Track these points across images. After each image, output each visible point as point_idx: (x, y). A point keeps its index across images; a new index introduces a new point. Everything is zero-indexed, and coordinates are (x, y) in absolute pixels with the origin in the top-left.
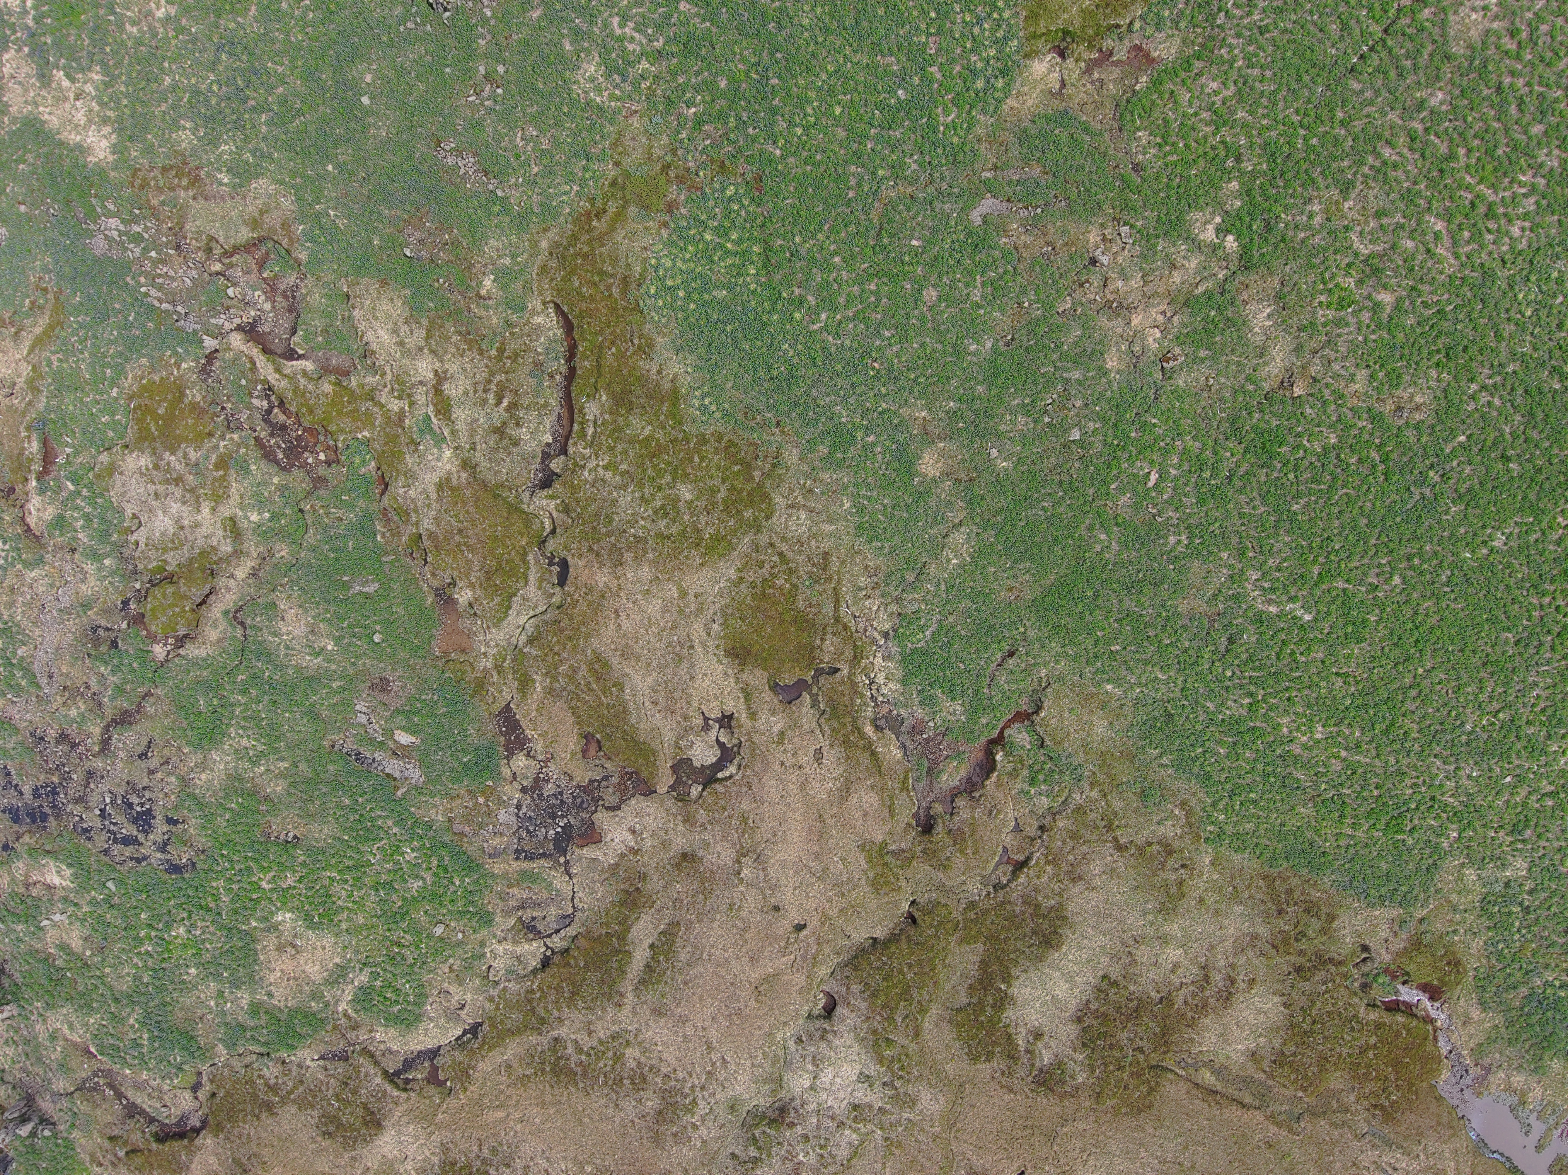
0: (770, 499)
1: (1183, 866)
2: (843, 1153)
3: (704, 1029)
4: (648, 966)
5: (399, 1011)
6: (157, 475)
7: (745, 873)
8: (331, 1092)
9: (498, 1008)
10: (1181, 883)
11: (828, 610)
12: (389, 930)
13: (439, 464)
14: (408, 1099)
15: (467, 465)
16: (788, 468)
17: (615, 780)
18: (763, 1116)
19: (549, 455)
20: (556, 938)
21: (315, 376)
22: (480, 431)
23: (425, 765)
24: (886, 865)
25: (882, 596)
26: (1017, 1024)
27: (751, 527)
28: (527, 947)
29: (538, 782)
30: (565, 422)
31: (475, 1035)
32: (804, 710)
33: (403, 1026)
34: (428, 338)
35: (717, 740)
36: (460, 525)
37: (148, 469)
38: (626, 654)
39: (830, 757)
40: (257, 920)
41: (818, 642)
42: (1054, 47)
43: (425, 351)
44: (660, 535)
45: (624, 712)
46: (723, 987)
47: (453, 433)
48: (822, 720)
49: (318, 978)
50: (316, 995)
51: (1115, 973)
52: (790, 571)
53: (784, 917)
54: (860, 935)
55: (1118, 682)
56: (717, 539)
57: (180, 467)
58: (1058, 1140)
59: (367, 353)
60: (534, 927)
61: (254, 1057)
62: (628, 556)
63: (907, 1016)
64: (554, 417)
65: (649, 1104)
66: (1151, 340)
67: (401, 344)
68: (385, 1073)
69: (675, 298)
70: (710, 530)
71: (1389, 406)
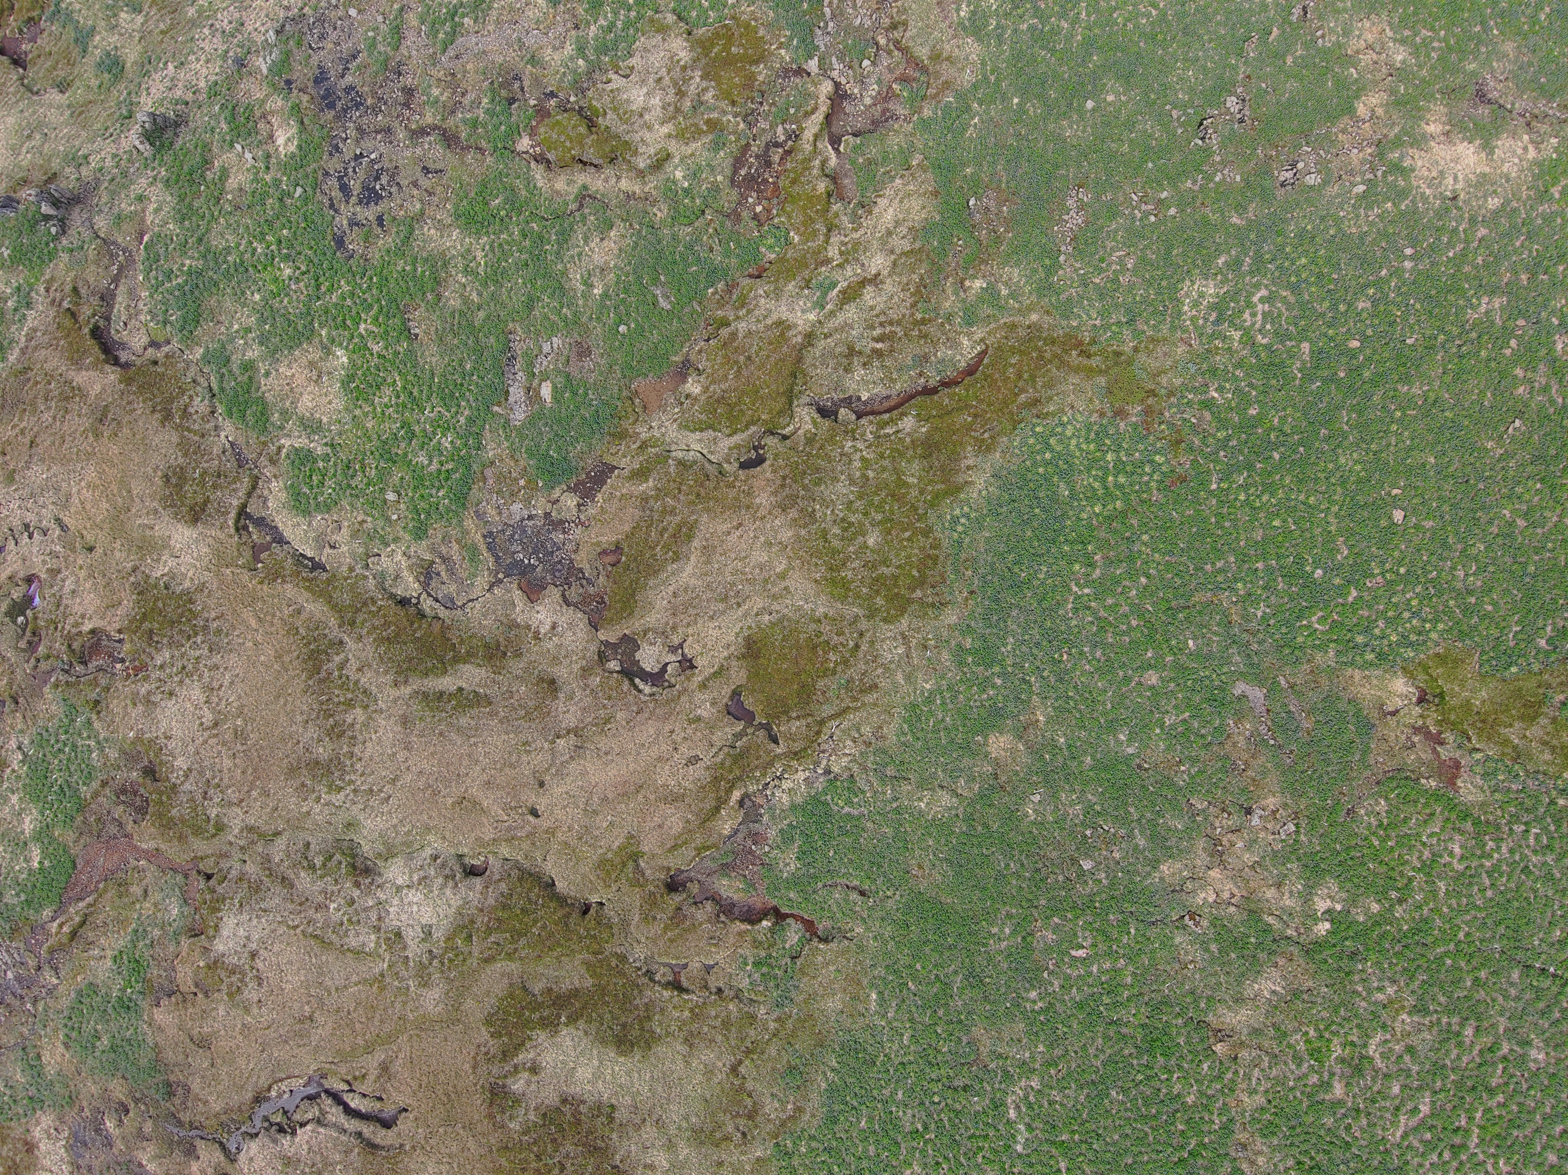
0: (902, 615)
1: (744, 1134)
2: (353, 942)
3: (408, 769)
4: (442, 694)
5: (305, 494)
6: (677, 73)
7: (561, 742)
8: (206, 465)
9: (346, 579)
10: (727, 1138)
11: (827, 710)
12: (372, 453)
13: (799, 314)
14: (231, 536)
15: (810, 338)
16: (936, 618)
17: (591, 590)
18: (354, 856)
19: (850, 403)
20: (430, 602)
21: (827, 171)
22: (844, 335)
23: (531, 421)
24: (624, 865)
25: (862, 753)
26: (535, 1046)
27: (869, 608)
28: (411, 579)
29: (559, 525)
30: (886, 405)
31: (313, 570)
32: (728, 729)
33: (293, 503)
34: (904, 254)
35: (667, 664)
36: (754, 356)
37: (678, 61)
38: (707, 551)
39: (698, 772)
40: (329, 334)
41: (794, 715)
42: (1423, 691)
43: (893, 257)
44: (824, 534)
45: (655, 572)
46: (452, 768)
47: (832, 313)
48: (726, 750)
49: (301, 409)
50: (285, 414)
51: (621, 1115)
52: (845, 662)
53: (537, 795)
54: (551, 868)
55: (882, 1001)
56: (845, 584)
57: (692, 89)
58: (450, 1129)
59: (866, 206)
60: (431, 578)
61: (206, 384)
62: (793, 513)
63: (498, 944)
64: (885, 393)
65: (321, 750)
66: (1203, 895)
67: (889, 233)
68: (244, 506)
69: (1041, 452)
70: (850, 574)
71: (1242, 1137)
